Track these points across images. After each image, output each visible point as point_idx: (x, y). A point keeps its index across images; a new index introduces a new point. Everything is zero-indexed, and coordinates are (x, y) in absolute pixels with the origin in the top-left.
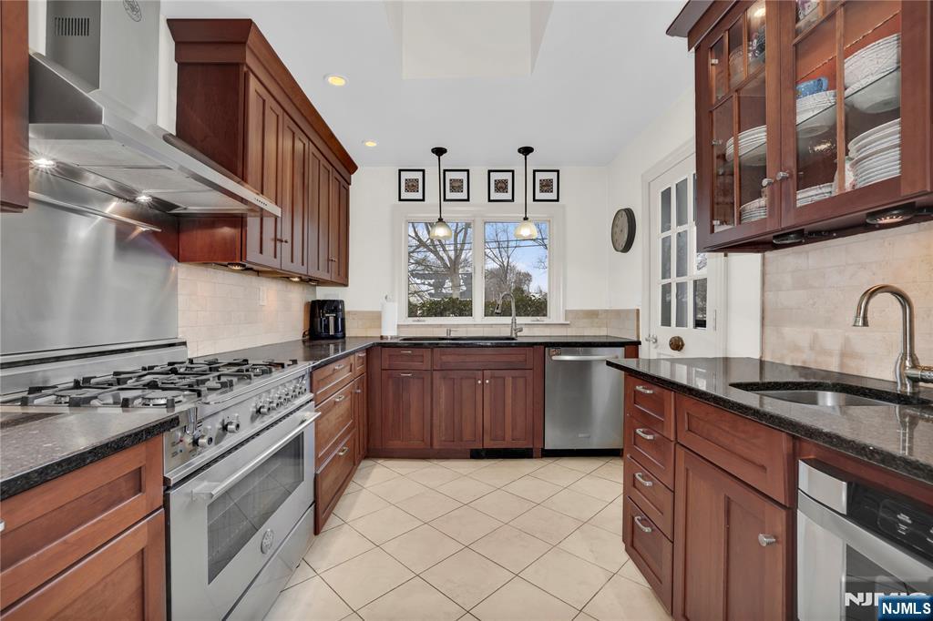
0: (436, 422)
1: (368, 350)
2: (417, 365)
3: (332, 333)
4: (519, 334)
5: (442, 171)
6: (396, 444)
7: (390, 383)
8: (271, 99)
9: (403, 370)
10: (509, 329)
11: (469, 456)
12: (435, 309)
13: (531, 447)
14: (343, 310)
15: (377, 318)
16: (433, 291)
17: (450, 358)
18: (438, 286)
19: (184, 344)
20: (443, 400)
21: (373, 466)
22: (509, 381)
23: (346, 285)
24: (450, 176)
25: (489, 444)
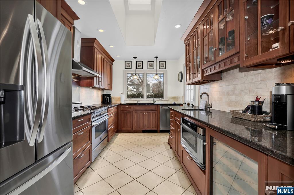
0: (134, 123)
1: (118, 106)
2: (129, 109)
3: (108, 102)
4: (155, 102)
5: (136, 62)
6: (124, 129)
7: (123, 113)
8: (99, 52)
9: (126, 111)
10: (153, 101)
11: (142, 132)
12: (134, 96)
13: (157, 129)
14: (111, 96)
15: (120, 99)
16: (136, 90)
17: (137, 108)
18: (137, 89)
19: (81, 103)
20: (135, 118)
21: (119, 134)
22: (151, 114)
23: (112, 90)
24: (138, 63)
25: (146, 129)
